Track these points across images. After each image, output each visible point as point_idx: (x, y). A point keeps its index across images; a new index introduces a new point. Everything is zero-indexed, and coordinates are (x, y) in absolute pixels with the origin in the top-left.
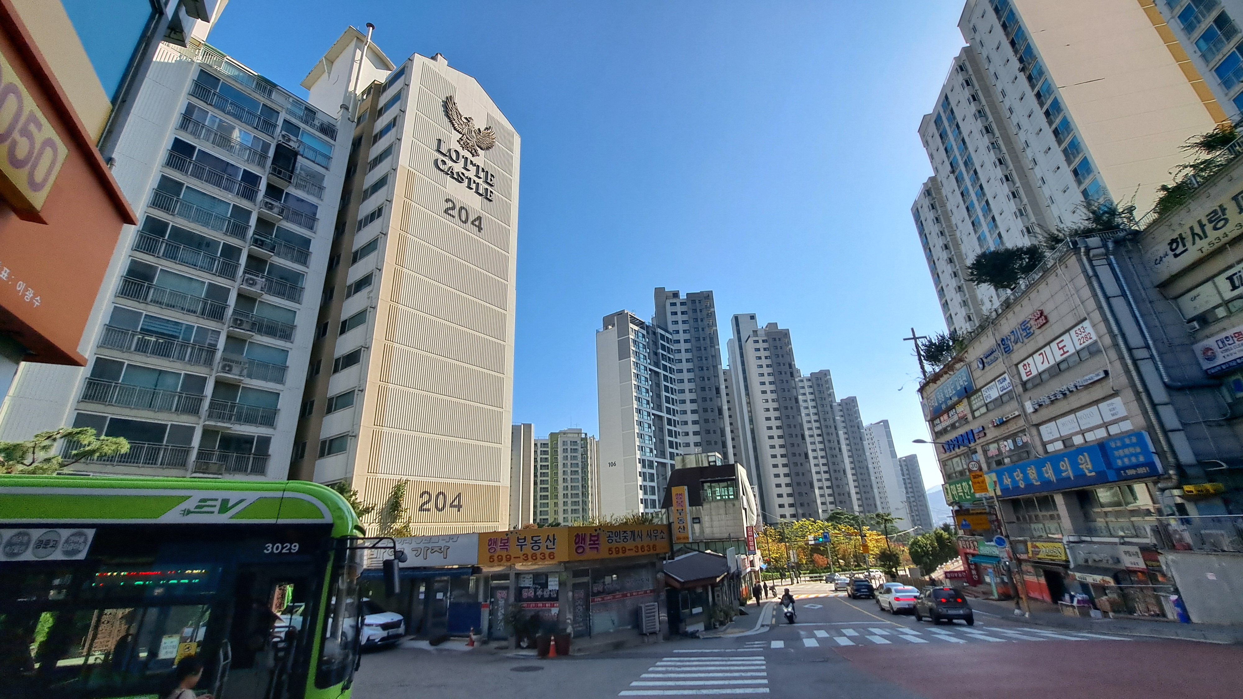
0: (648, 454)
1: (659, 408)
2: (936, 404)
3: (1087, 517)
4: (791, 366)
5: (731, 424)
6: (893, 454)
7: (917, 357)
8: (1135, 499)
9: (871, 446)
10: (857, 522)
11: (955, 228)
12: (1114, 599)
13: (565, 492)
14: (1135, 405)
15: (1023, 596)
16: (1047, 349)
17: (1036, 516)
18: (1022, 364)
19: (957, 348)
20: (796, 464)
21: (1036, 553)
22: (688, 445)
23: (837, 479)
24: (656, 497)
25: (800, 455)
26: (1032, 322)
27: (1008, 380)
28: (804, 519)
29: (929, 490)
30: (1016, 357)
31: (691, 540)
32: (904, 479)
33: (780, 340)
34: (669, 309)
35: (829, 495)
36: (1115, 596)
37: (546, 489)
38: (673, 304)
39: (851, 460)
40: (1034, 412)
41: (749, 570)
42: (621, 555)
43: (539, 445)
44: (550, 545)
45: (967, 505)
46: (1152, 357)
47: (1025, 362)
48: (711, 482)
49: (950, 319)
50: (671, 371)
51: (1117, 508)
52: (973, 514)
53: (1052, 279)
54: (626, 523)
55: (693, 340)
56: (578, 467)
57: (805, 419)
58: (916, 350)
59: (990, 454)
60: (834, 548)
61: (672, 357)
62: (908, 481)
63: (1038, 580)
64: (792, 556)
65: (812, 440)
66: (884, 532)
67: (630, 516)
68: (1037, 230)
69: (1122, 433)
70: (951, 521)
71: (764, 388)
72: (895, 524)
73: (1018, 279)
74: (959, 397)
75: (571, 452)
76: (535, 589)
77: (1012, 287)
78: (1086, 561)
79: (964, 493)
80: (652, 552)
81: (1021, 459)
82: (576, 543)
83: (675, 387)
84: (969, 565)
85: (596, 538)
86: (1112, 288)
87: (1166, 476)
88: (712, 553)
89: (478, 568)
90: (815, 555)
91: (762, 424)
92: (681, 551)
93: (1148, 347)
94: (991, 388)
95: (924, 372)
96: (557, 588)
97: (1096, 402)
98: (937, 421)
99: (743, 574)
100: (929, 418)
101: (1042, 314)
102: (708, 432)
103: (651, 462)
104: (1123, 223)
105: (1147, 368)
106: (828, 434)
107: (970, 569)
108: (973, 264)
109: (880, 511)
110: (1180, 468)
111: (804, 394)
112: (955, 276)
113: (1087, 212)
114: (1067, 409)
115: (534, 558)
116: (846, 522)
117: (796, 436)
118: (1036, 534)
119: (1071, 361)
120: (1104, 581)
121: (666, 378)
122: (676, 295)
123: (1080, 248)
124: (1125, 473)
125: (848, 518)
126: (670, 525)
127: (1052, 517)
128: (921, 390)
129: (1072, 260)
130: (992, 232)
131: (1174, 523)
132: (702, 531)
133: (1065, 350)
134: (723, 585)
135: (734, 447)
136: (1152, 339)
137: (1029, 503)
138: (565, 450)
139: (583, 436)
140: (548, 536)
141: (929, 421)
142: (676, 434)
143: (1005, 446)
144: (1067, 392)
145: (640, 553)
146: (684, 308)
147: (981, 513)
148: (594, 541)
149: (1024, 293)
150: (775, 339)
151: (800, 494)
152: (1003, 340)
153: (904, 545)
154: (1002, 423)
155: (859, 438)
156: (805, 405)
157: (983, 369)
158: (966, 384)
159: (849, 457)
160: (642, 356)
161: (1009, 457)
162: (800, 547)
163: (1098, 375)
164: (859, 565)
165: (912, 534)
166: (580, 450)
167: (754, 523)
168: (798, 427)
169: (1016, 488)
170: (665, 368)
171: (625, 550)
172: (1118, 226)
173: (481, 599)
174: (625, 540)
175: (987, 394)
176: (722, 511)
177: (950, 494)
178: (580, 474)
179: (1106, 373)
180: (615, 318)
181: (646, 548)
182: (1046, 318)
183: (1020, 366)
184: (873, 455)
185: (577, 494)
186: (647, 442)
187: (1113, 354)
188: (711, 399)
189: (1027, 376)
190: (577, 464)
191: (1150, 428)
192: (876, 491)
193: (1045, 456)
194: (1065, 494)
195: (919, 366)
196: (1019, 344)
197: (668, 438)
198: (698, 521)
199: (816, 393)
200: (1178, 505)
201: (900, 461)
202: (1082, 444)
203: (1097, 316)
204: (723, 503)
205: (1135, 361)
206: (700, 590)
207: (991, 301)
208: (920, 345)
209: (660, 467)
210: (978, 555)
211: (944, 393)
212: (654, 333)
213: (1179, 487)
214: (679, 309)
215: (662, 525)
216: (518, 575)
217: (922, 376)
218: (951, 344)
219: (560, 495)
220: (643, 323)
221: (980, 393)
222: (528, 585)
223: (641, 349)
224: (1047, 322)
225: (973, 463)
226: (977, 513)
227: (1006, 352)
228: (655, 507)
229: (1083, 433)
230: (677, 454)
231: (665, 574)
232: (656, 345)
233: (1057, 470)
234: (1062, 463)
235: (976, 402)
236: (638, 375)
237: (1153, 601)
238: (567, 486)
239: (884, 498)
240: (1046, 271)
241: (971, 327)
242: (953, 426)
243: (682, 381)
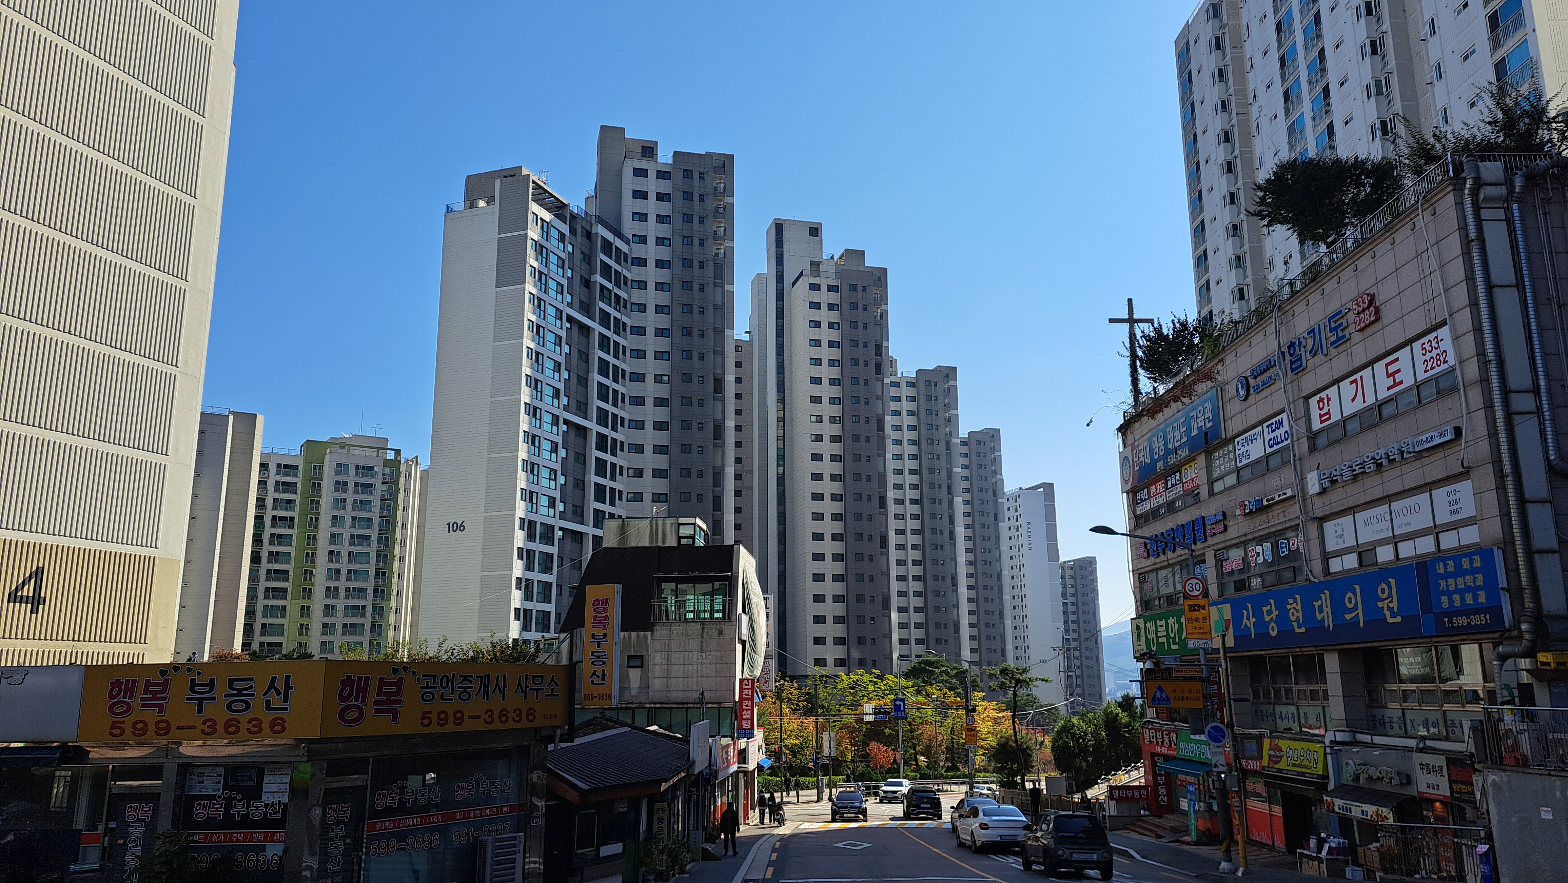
0: (544, 510)
1: (582, 409)
2: (1148, 461)
3: (1374, 701)
4: (879, 349)
5: (738, 461)
6: (1053, 552)
7: (1127, 361)
8: (1460, 672)
9: (1013, 532)
10: (963, 683)
11: (1251, 100)
12: (1389, 848)
13: (333, 584)
14: (1492, 498)
15: (1239, 838)
16: (1367, 373)
17: (1288, 691)
18: (1317, 398)
19: (1206, 351)
20: (859, 557)
21: (1275, 759)
22: (638, 497)
23: (937, 594)
24: (551, 607)
25: (870, 538)
26: (1351, 317)
27: (1286, 427)
28: (860, 671)
29: (1106, 628)
30: (1309, 382)
31: (615, 702)
32: (1064, 604)
33: (864, 290)
34: (629, 183)
35: (918, 626)
36: (1391, 842)
37: (282, 575)
38: (640, 173)
39: (971, 557)
40: (1319, 494)
41: (734, 768)
42: (450, 728)
43: (272, 468)
44: (276, 701)
45: (1169, 662)
46: (1539, 410)
47: (1323, 395)
48: (678, 581)
49: (1204, 290)
50: (620, 327)
51: (1424, 686)
52: (1177, 679)
53: (1403, 234)
54: (473, 659)
55: (677, 264)
56: (369, 527)
57: (891, 464)
58: (1128, 345)
59: (1227, 567)
60: (911, 731)
61: (624, 295)
62: (1072, 608)
63: (1271, 810)
64: (826, 744)
65: (899, 509)
66: (1012, 704)
67: (485, 646)
68: (1401, 129)
69: (1460, 547)
70: (1135, 690)
71: (816, 390)
72: (1034, 691)
73: (1347, 225)
74: (1191, 451)
75: (356, 491)
76: (229, 801)
77: (1329, 240)
78: (1357, 778)
79: (1168, 636)
80: (524, 724)
81: (1280, 581)
82: (342, 699)
83: (623, 366)
84: (1155, 776)
85: (394, 689)
86: (1501, 270)
87: (1515, 633)
88: (661, 731)
89: (80, 748)
90: (873, 744)
91: (804, 467)
92: (591, 726)
93: (1536, 391)
94: (1253, 438)
95: (1136, 392)
96: (285, 799)
97: (1429, 486)
98: (1144, 494)
99: (721, 776)
100: (1129, 486)
101: (1371, 302)
102: (686, 473)
103: (549, 530)
104: (1550, 140)
105: (1526, 429)
106: (933, 501)
107: (1156, 784)
108: (1268, 181)
109: (1011, 663)
110: (1539, 619)
111: (897, 413)
112: (1232, 202)
113: (1493, 107)
114: (1378, 493)
115: (231, 729)
116: (942, 681)
117: (869, 498)
118: (1282, 725)
119: (1403, 401)
120: (1378, 815)
121: (604, 342)
122: (649, 150)
123: (1465, 179)
124: (1450, 622)
125: (947, 673)
126: (572, 666)
127: (1314, 695)
128: (1124, 429)
129: (1447, 203)
130: (1317, 119)
131: (1508, 719)
132: (645, 686)
133: (1398, 378)
134: (675, 798)
135: (738, 510)
136: (1547, 375)
137: (1280, 666)
138: (341, 486)
139: (391, 455)
140: (274, 679)
141: (1128, 493)
142: (615, 471)
143: (1258, 554)
144: (1385, 462)
145: (497, 725)
146: (665, 187)
147: (1192, 679)
148: (389, 695)
149: (1348, 255)
150: (853, 288)
151: (861, 619)
152: (1292, 345)
153: (1045, 732)
154: (1261, 509)
155: (992, 515)
156: (895, 435)
157: (1246, 399)
158: (1209, 425)
159: (967, 551)
160: (552, 285)
161: (1261, 575)
162: (846, 726)
163: (1442, 435)
164: (954, 768)
165: (1063, 712)
166: (380, 489)
167: (758, 673)
168: (875, 480)
169: (1263, 636)
170: (605, 319)
171: (462, 718)
172: (1542, 144)
173: (80, 822)
174: (465, 696)
175: (1243, 449)
176: (694, 644)
177: (1143, 639)
178: (375, 544)
179: (1458, 431)
180: (498, 182)
181: (511, 715)
182: (1377, 311)
183: (1313, 401)
184: (1014, 552)
185: (363, 590)
186: (544, 482)
187: (1476, 397)
188: (701, 403)
189: (1322, 422)
190: (370, 520)
191: (1507, 543)
192: (1008, 623)
193: (1322, 579)
194: (1344, 655)
195: (1129, 379)
196: (1320, 357)
197: (593, 479)
198: (638, 663)
199: (923, 413)
200: (1522, 687)
201: (1062, 568)
202: (1391, 562)
203: (1464, 319)
204: (698, 626)
205: (1509, 416)
206: (622, 808)
207: (1286, 263)
208: (1139, 335)
209: (568, 540)
210: (1175, 758)
211: (1165, 438)
212: (589, 235)
213: (1530, 654)
214: (652, 185)
215: (558, 666)
216: (187, 768)
217: (1131, 401)
218: (1196, 341)
219: (319, 591)
220: (564, 206)
221: (1231, 448)
222: (210, 792)
223: (553, 267)
224: (1377, 320)
225: (1194, 581)
226: (1185, 679)
227: (1292, 370)
228: (546, 628)
229: (1395, 541)
230: (612, 516)
231: (550, 771)
232: (589, 264)
233: (1338, 608)
234: (1350, 594)
235: (1222, 463)
236: (538, 327)
237: (1450, 854)
238: (338, 571)
239: (1021, 640)
240: (1398, 216)
241: (1241, 310)
242: (1171, 507)
243: (640, 354)
